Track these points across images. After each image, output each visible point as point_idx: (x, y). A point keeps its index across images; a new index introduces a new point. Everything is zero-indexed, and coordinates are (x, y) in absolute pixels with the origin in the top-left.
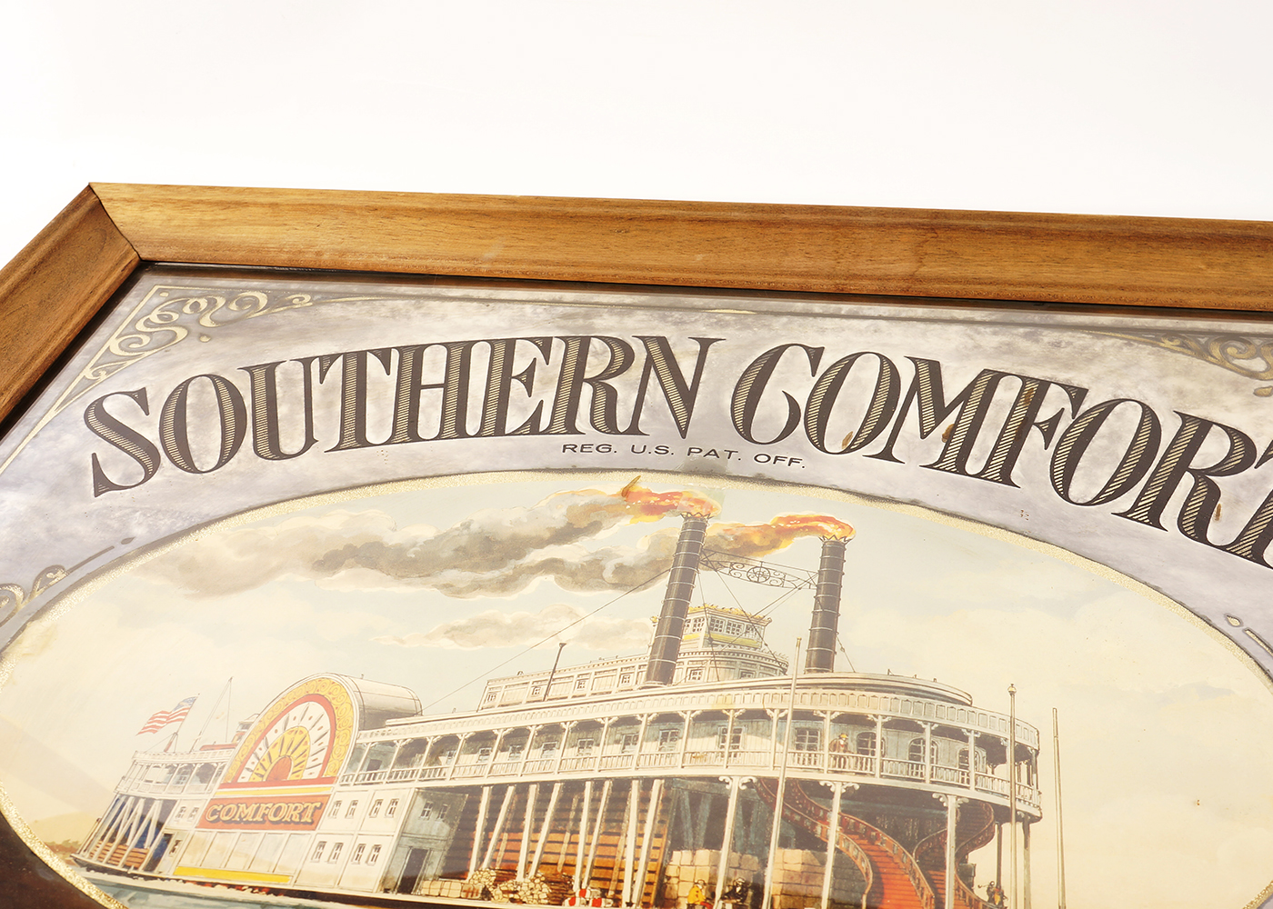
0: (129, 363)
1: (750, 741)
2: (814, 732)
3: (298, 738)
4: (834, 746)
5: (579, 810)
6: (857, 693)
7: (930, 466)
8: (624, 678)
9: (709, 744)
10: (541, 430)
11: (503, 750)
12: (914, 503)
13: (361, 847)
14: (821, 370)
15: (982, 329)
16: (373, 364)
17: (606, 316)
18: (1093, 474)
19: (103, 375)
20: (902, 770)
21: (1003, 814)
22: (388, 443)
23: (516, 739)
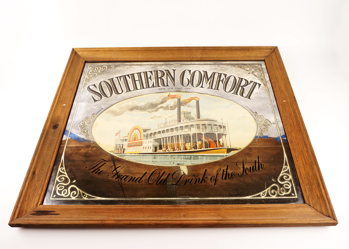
0: (90, 80)
1: (192, 129)
2: (199, 127)
3: (136, 134)
4: (202, 128)
5: (174, 140)
6: (204, 121)
7: (208, 88)
8: (175, 122)
9: (187, 130)
10: (155, 86)
11: (162, 133)
12: (207, 94)
13: (149, 147)
14: (191, 74)
15: (212, 65)
16: (127, 77)
17: (159, 67)
18: (229, 88)
19: (87, 82)
20: (210, 130)
21: (223, 134)
22: (134, 90)
23: (163, 131)
